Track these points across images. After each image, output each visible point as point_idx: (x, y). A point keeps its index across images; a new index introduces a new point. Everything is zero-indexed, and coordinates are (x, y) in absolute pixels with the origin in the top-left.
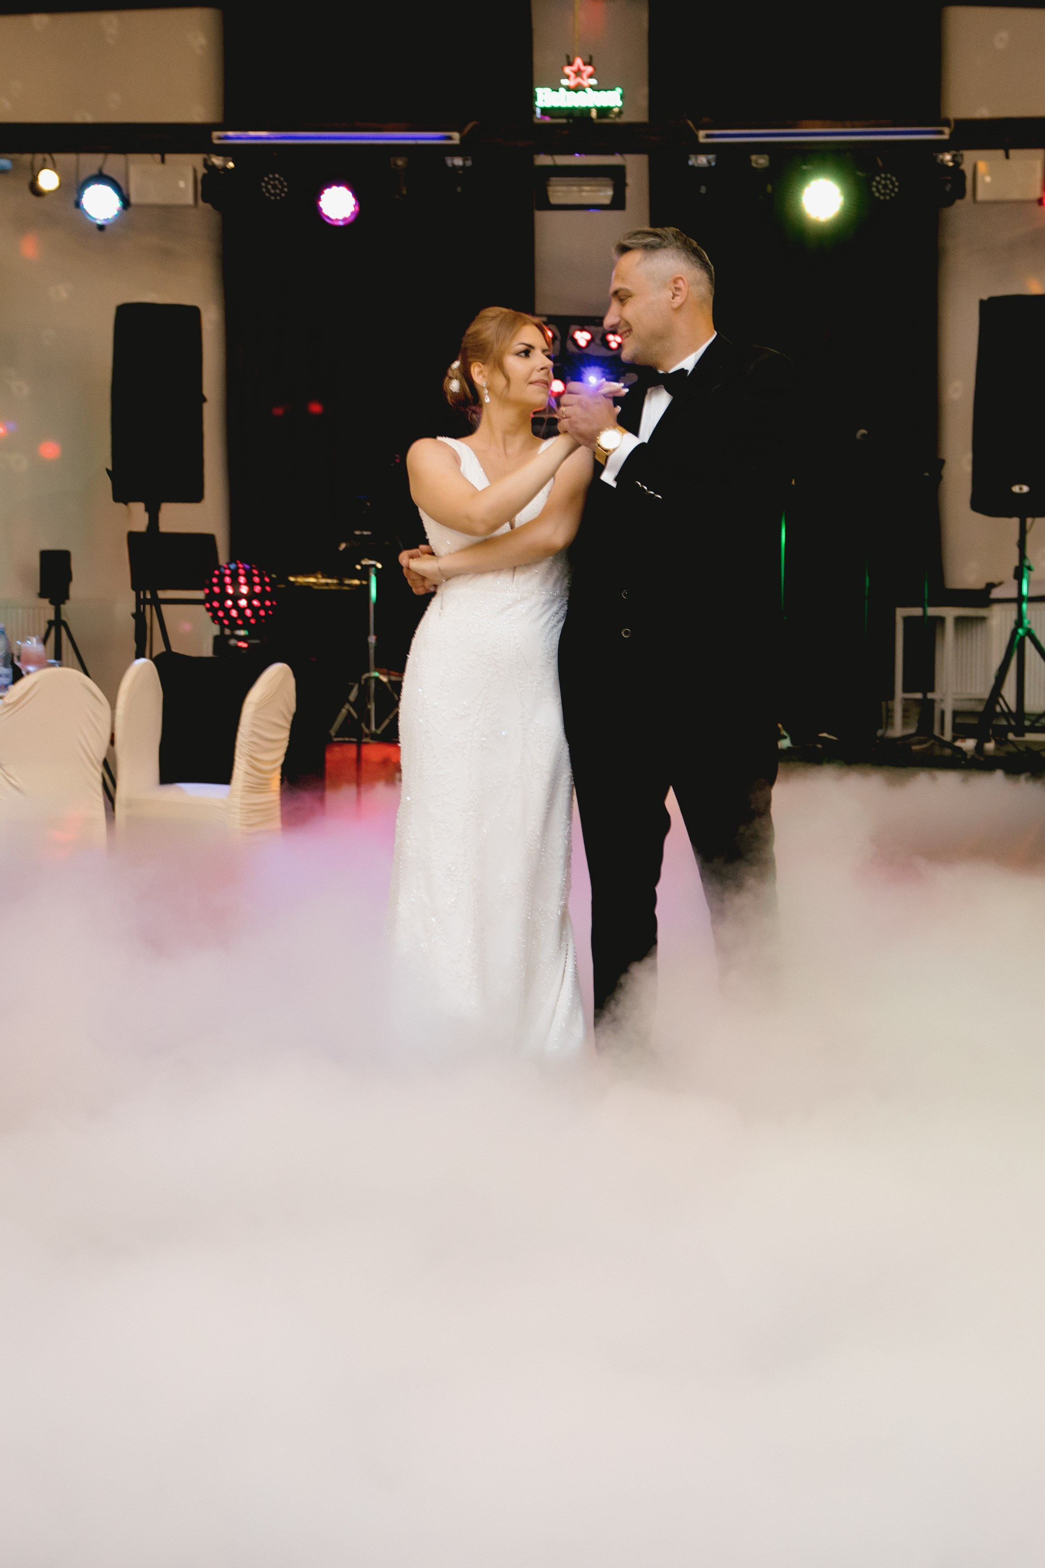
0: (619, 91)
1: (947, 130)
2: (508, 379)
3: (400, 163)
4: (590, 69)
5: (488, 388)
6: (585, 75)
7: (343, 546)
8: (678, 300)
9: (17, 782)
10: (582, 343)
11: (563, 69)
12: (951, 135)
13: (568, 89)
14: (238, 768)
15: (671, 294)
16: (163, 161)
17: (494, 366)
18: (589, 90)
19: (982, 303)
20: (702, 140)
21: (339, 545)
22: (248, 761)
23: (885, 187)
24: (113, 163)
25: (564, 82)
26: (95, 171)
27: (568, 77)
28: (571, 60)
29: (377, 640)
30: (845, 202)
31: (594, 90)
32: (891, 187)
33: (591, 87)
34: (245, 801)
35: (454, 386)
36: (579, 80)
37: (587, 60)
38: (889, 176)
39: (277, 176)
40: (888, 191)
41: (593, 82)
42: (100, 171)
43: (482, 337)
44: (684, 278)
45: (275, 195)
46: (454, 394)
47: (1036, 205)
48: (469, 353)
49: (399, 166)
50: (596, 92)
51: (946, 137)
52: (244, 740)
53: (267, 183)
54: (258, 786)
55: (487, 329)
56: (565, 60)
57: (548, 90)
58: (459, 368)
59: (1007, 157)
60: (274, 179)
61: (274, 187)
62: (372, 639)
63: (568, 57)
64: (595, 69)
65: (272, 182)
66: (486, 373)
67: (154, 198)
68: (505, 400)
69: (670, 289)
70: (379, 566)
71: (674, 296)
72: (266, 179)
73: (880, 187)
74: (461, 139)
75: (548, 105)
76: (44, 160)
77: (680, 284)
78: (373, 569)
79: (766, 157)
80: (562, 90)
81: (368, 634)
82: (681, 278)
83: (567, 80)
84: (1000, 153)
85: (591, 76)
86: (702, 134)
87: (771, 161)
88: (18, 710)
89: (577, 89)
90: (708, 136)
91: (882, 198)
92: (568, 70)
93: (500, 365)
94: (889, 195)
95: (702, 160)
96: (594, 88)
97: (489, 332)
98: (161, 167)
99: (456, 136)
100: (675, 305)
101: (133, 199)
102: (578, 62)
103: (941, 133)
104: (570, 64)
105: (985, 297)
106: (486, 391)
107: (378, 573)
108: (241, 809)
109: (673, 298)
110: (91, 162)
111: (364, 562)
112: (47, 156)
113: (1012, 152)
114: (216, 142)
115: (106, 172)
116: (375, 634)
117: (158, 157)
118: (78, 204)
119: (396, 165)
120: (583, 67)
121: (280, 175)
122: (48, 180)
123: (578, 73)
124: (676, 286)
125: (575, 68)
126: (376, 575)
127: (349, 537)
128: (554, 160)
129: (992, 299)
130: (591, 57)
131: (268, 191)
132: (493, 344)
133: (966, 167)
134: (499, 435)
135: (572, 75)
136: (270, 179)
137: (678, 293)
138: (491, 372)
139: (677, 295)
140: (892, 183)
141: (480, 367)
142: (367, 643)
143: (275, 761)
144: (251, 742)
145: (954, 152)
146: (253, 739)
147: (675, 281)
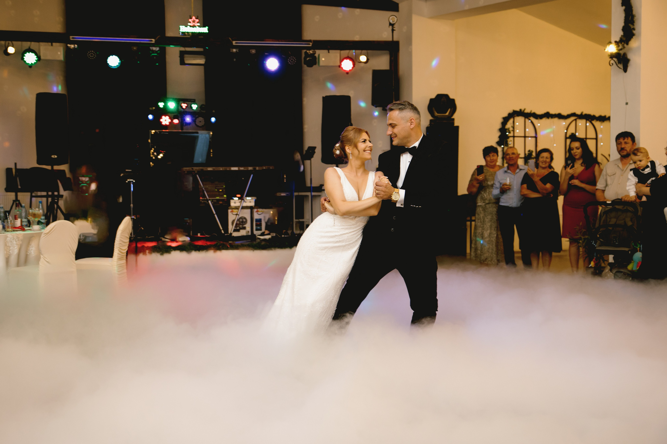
0: (207, 28)
1: (311, 44)
2: (359, 151)
3: (135, 48)
4: (197, 20)
5: (351, 154)
6: (196, 22)
7: (122, 175)
8: (412, 126)
9: (48, 260)
10: (184, 107)
11: (188, 20)
12: (312, 45)
13: (190, 26)
14: (116, 252)
15: (410, 124)
16: (52, 45)
17: (354, 146)
18: (197, 27)
19: (323, 97)
20: (234, 44)
21: (120, 174)
22: (119, 250)
23: (292, 61)
24: (34, 45)
25: (189, 24)
26: (27, 48)
27: (190, 22)
28: (191, 17)
29: (133, 206)
30: (280, 65)
31: (199, 27)
32: (294, 61)
33: (198, 26)
34: (118, 263)
35: (338, 152)
36: (194, 24)
37: (197, 17)
38: (293, 57)
39: (92, 51)
40: (293, 62)
41: (199, 24)
42: (29, 48)
43: (349, 137)
44: (414, 119)
45: (92, 58)
46: (337, 155)
47: (338, 68)
48: (345, 142)
49: (134, 50)
50: (200, 28)
51: (310, 46)
52: (118, 243)
53: (89, 54)
54: (121, 258)
55: (351, 134)
56: (189, 17)
57: (184, 26)
58: (340, 146)
59: (329, 52)
60: (92, 52)
61: (92, 55)
62: (132, 205)
63: (190, 16)
64: (199, 20)
65: (91, 53)
66: (351, 149)
67: (49, 57)
68: (357, 158)
69: (409, 122)
70: (134, 181)
71: (411, 124)
72: (89, 52)
73: (290, 60)
74: (155, 41)
75: (184, 31)
76: (9, 43)
77: (413, 121)
78: (132, 182)
79: (255, 50)
80: (188, 27)
81: (131, 204)
82: (413, 119)
83: (190, 23)
84: (326, 51)
85: (198, 23)
86: (234, 42)
87: (256, 51)
88: (48, 236)
89: (194, 26)
90: (236, 43)
91: (291, 64)
92: (190, 20)
93: (356, 146)
94: (293, 63)
95: (234, 50)
96: (199, 26)
97: (351, 135)
98: (51, 47)
99: (153, 40)
100: (411, 128)
101: (42, 58)
102: (194, 18)
103: (309, 44)
104: (191, 18)
105: (324, 96)
106: (351, 155)
107: (133, 183)
108: (117, 266)
109: (410, 125)
110: (26, 45)
111: (128, 180)
112: (10, 42)
113: (330, 51)
114: (71, 39)
115: (31, 48)
116: (133, 204)
117: (50, 44)
118: (23, 59)
119: (133, 49)
120: (195, 20)
121: (94, 51)
122: (11, 50)
123: (194, 21)
124: (411, 121)
125: (192, 20)
126: (133, 184)
127: (124, 172)
128: (185, 49)
129: (326, 97)
130: (198, 16)
131: (89, 56)
132: (353, 139)
133: (316, 55)
134: (354, 169)
135: (192, 22)
136: (90, 52)
137: (412, 123)
138: (353, 148)
139: (412, 124)
140: (294, 59)
141: (348, 147)
142: (130, 207)
143: (125, 250)
144: (120, 243)
145: (313, 50)
146: (120, 242)
147: (411, 120)
